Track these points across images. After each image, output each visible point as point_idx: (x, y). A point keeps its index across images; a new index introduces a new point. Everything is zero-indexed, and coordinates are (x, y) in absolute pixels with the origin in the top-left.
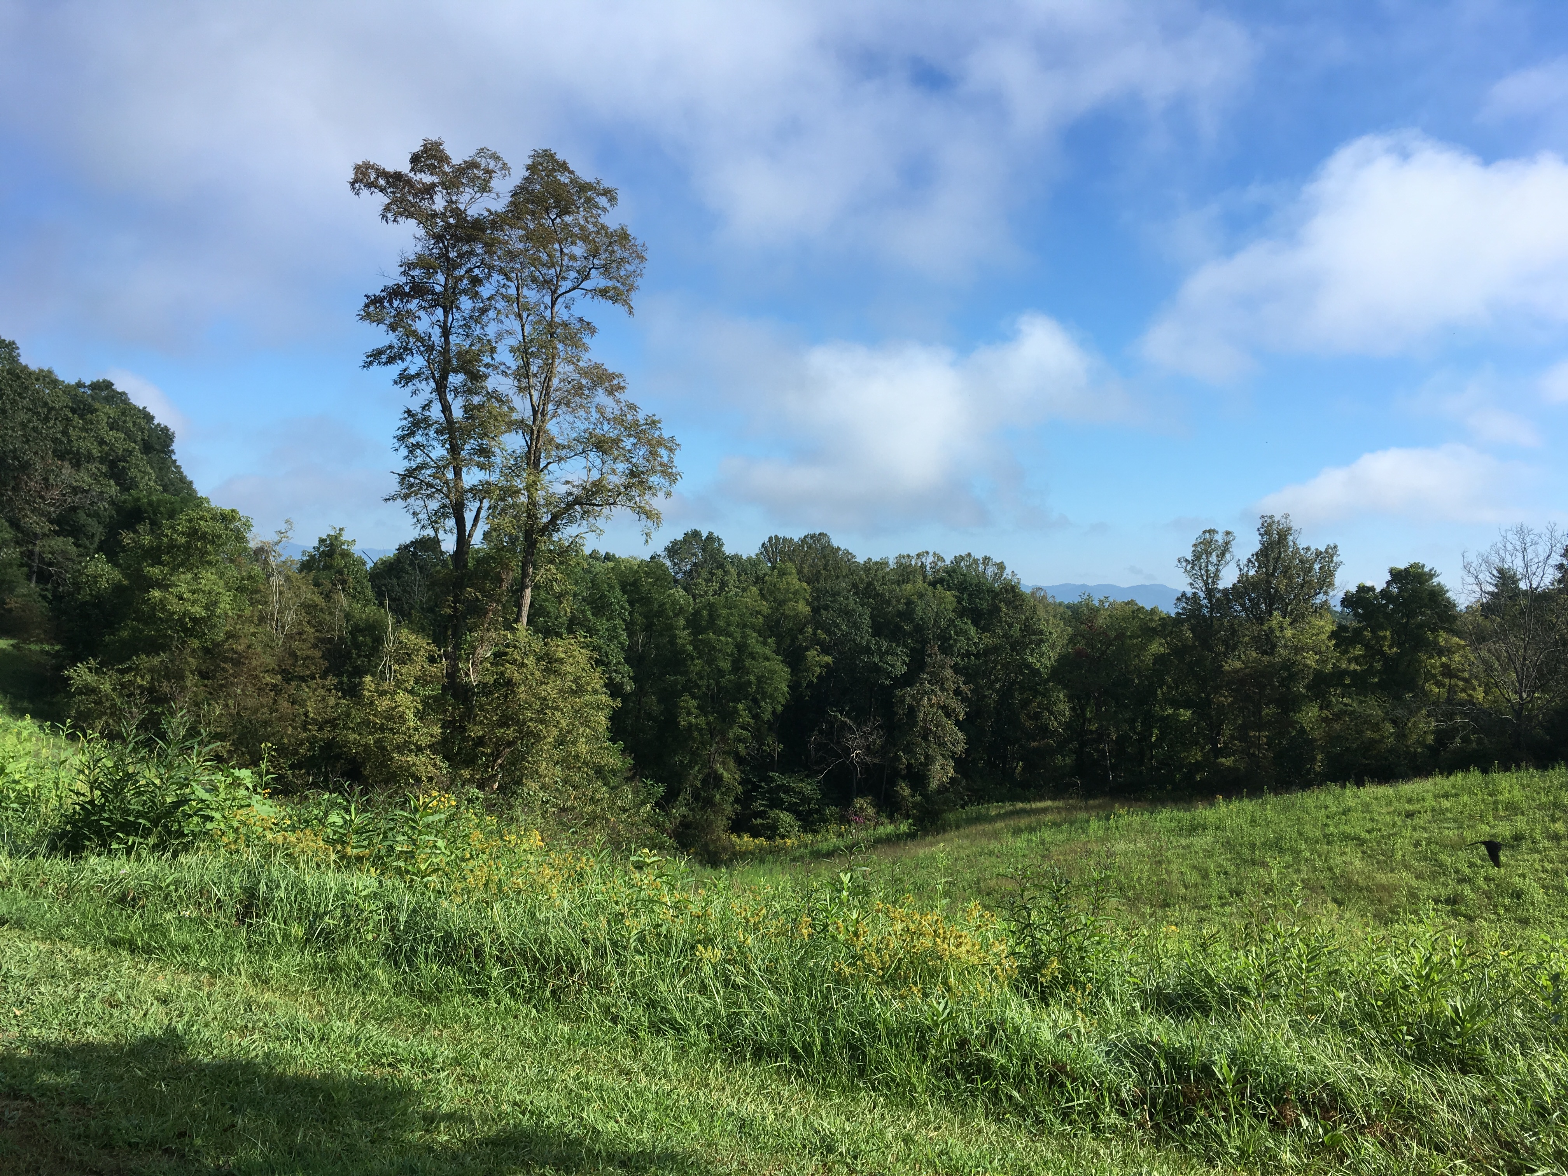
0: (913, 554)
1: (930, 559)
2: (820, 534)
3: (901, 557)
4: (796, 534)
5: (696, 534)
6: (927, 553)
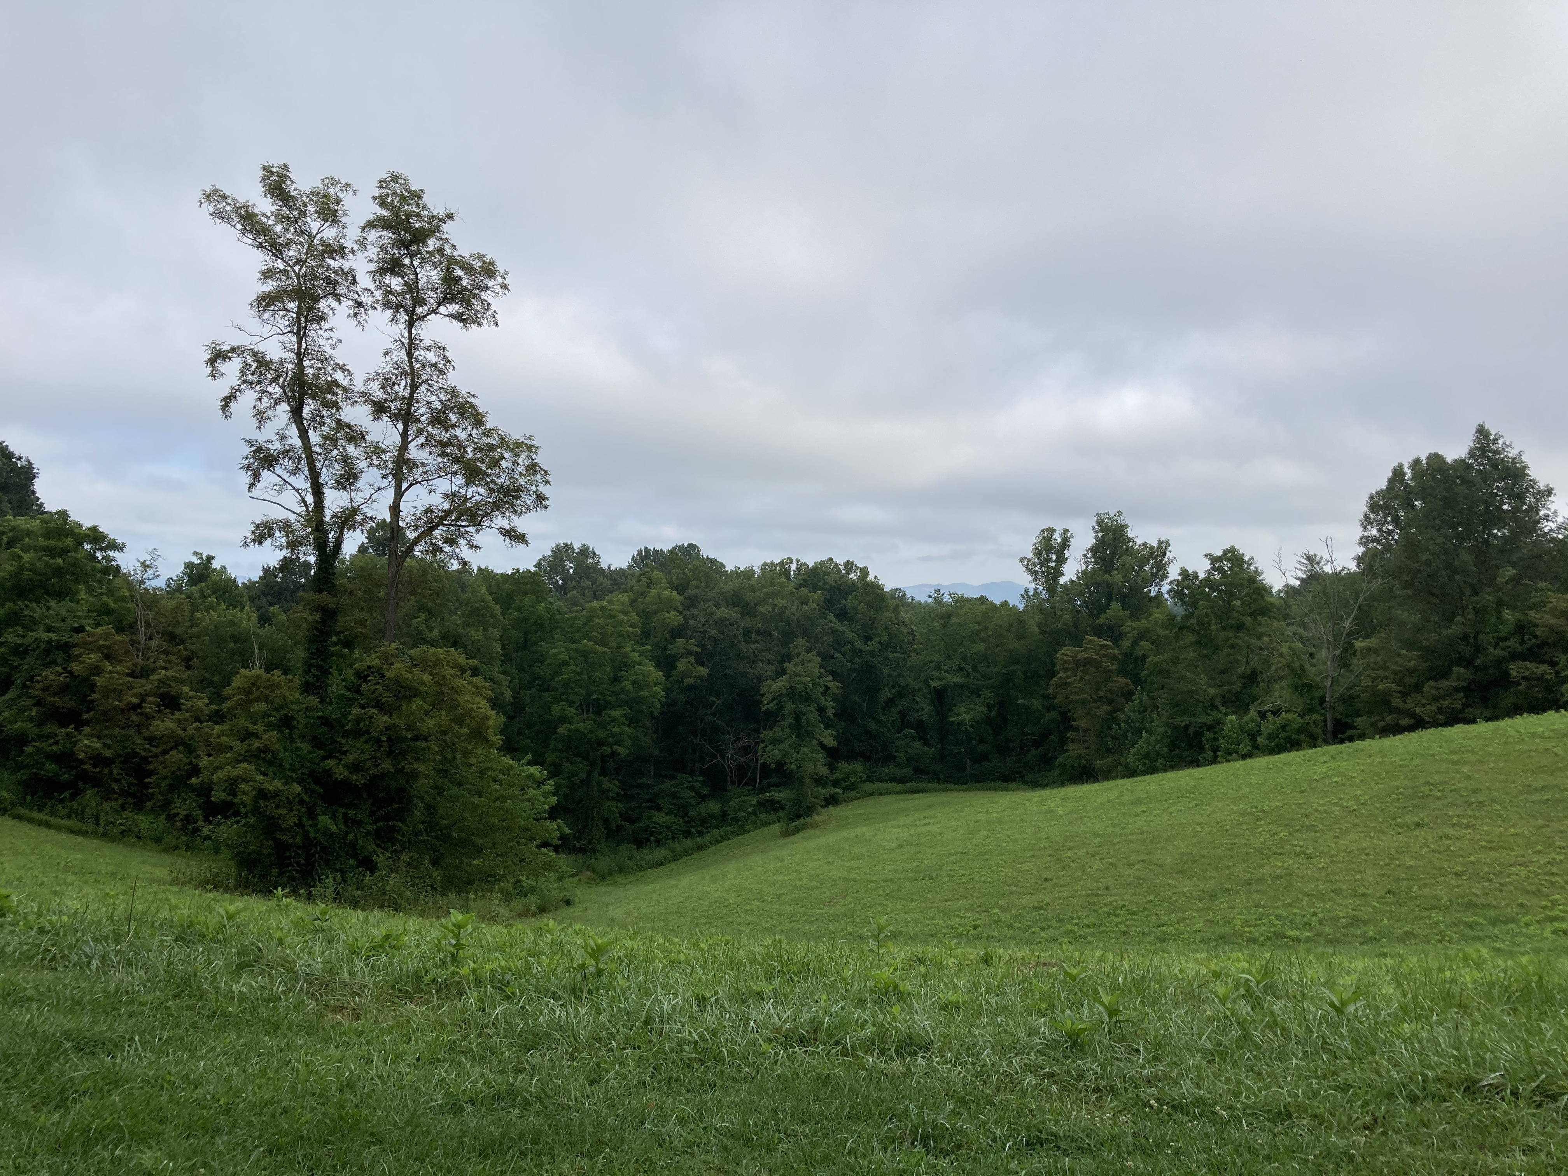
0: (777, 561)
2: (690, 546)
3: (765, 564)
5: (568, 547)
6: (791, 560)
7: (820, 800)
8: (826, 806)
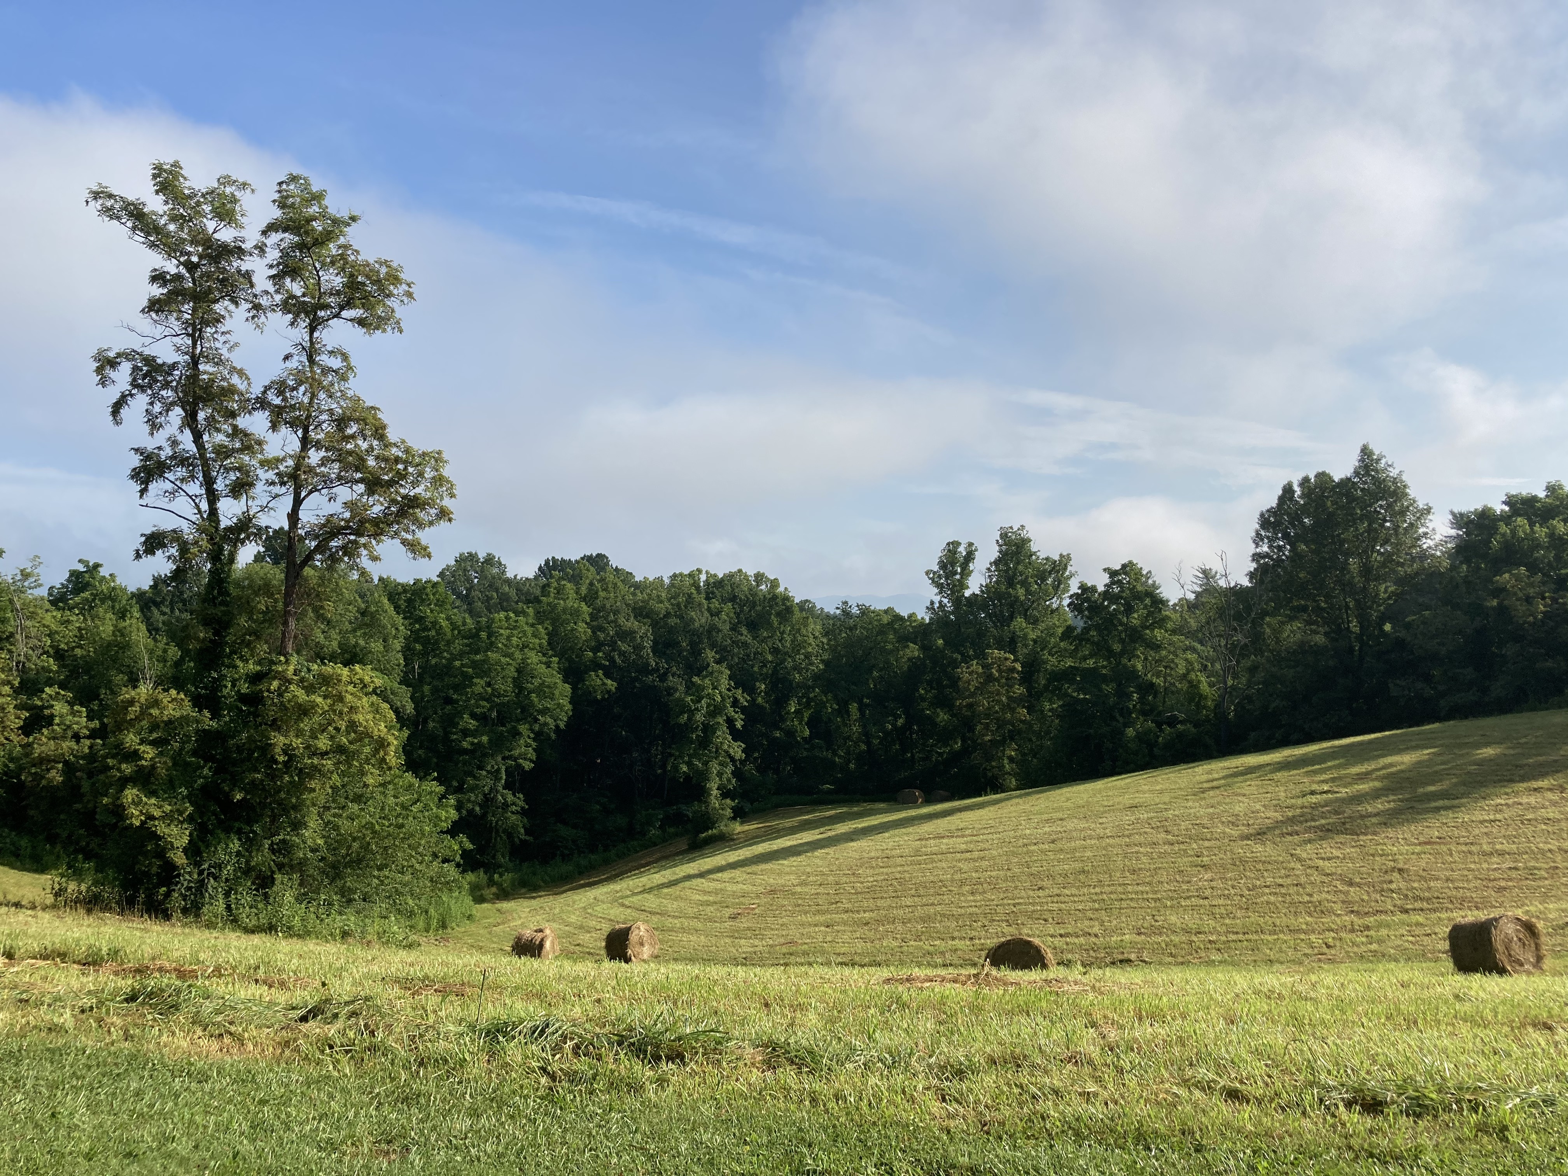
0: (686, 572)
1: (703, 577)
2: (599, 555)
3: (675, 576)
4: (574, 555)
5: (472, 557)
6: (699, 571)
7: (728, 812)
8: (734, 818)
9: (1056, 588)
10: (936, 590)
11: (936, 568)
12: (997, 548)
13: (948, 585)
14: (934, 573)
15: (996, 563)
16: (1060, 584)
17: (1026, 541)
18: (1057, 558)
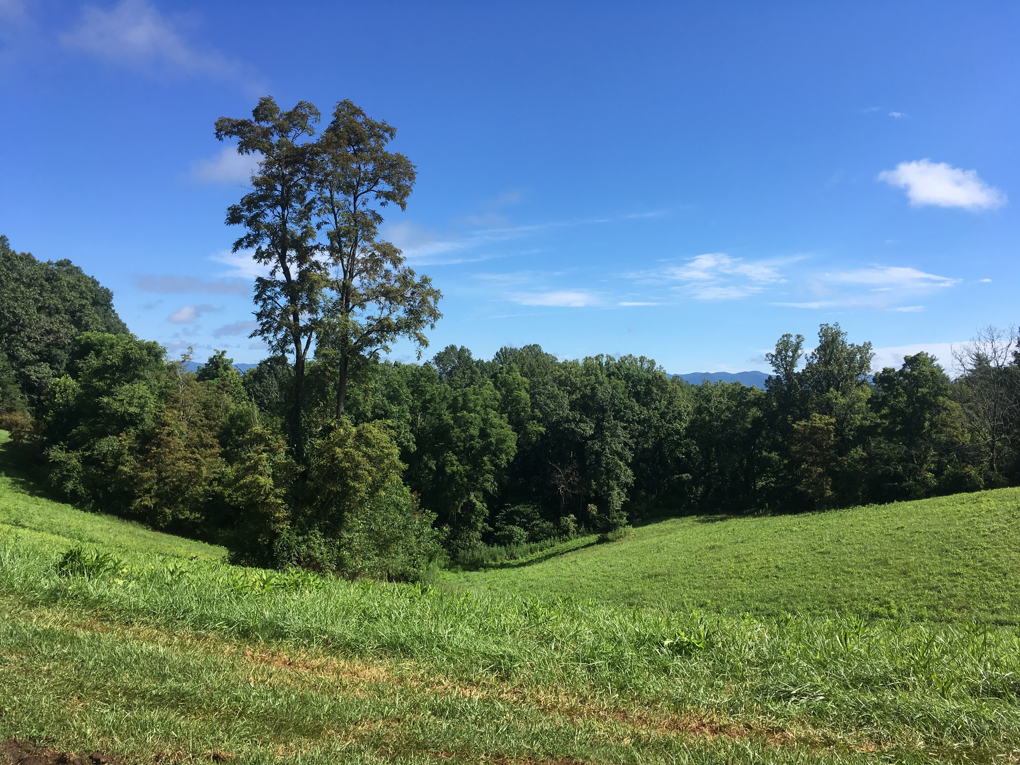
0: (594, 356)
1: (605, 359)
2: (534, 345)
3: (586, 358)
4: (518, 346)
5: (453, 348)
6: (603, 356)
7: (624, 521)
8: (627, 524)
9: (861, 367)
10: (774, 368)
11: (774, 353)
12: (819, 339)
13: (783, 365)
14: (773, 356)
15: (818, 349)
16: (864, 365)
17: (838, 334)
18: (861, 345)
